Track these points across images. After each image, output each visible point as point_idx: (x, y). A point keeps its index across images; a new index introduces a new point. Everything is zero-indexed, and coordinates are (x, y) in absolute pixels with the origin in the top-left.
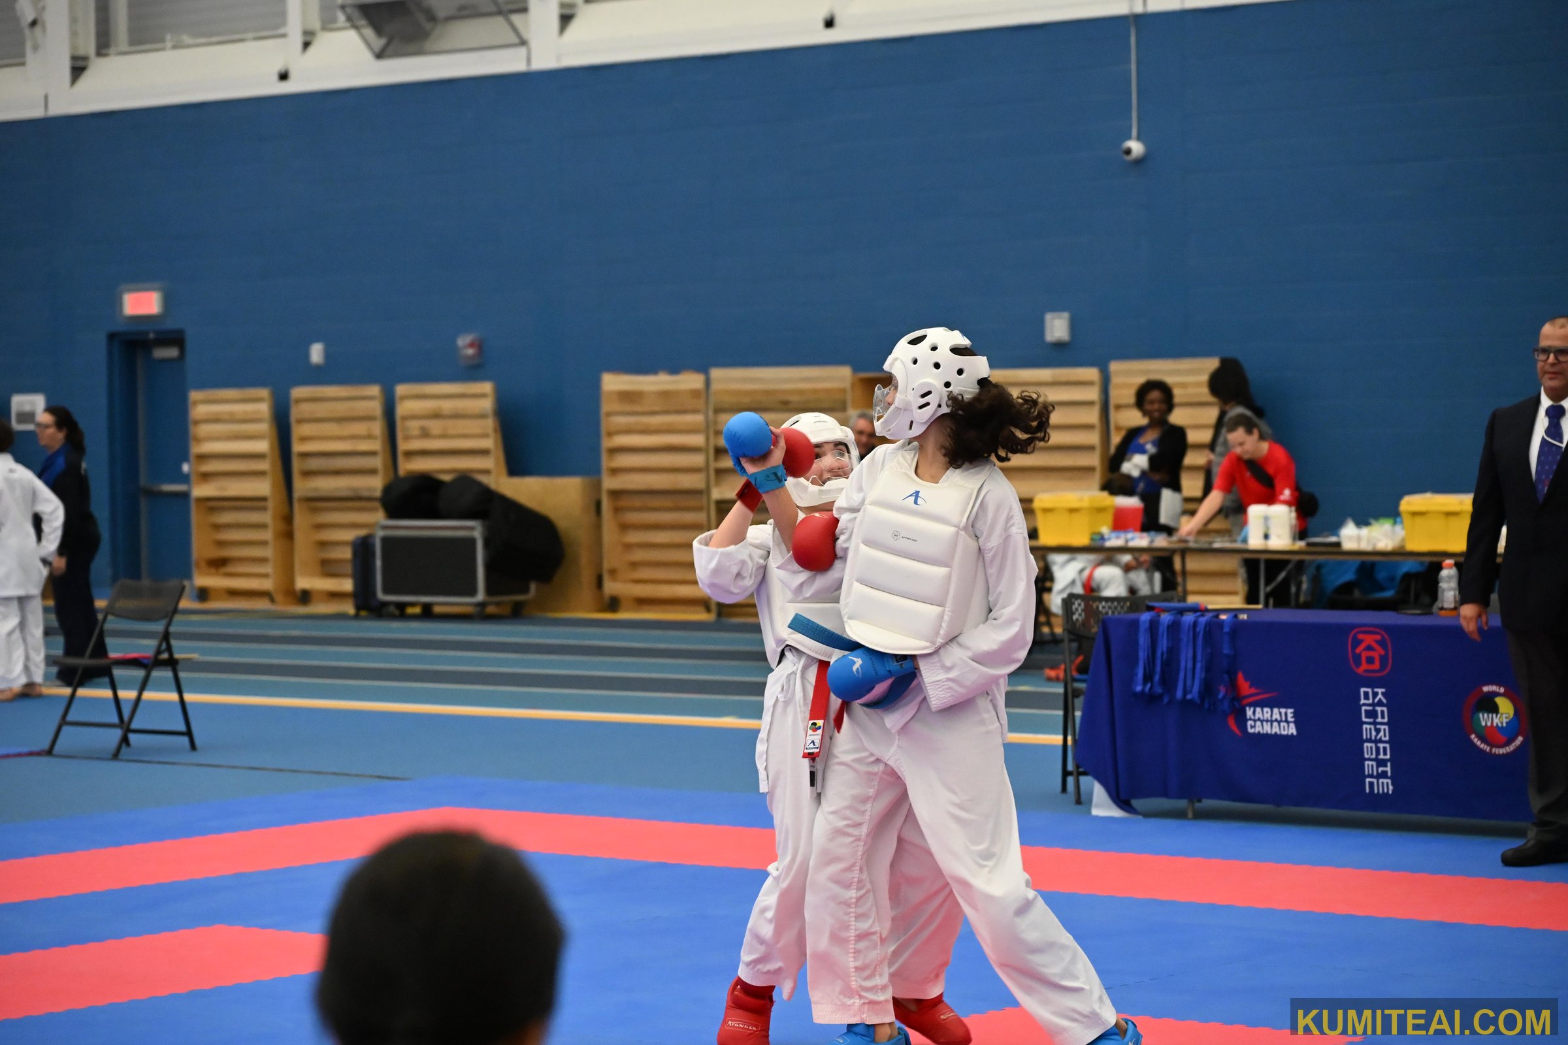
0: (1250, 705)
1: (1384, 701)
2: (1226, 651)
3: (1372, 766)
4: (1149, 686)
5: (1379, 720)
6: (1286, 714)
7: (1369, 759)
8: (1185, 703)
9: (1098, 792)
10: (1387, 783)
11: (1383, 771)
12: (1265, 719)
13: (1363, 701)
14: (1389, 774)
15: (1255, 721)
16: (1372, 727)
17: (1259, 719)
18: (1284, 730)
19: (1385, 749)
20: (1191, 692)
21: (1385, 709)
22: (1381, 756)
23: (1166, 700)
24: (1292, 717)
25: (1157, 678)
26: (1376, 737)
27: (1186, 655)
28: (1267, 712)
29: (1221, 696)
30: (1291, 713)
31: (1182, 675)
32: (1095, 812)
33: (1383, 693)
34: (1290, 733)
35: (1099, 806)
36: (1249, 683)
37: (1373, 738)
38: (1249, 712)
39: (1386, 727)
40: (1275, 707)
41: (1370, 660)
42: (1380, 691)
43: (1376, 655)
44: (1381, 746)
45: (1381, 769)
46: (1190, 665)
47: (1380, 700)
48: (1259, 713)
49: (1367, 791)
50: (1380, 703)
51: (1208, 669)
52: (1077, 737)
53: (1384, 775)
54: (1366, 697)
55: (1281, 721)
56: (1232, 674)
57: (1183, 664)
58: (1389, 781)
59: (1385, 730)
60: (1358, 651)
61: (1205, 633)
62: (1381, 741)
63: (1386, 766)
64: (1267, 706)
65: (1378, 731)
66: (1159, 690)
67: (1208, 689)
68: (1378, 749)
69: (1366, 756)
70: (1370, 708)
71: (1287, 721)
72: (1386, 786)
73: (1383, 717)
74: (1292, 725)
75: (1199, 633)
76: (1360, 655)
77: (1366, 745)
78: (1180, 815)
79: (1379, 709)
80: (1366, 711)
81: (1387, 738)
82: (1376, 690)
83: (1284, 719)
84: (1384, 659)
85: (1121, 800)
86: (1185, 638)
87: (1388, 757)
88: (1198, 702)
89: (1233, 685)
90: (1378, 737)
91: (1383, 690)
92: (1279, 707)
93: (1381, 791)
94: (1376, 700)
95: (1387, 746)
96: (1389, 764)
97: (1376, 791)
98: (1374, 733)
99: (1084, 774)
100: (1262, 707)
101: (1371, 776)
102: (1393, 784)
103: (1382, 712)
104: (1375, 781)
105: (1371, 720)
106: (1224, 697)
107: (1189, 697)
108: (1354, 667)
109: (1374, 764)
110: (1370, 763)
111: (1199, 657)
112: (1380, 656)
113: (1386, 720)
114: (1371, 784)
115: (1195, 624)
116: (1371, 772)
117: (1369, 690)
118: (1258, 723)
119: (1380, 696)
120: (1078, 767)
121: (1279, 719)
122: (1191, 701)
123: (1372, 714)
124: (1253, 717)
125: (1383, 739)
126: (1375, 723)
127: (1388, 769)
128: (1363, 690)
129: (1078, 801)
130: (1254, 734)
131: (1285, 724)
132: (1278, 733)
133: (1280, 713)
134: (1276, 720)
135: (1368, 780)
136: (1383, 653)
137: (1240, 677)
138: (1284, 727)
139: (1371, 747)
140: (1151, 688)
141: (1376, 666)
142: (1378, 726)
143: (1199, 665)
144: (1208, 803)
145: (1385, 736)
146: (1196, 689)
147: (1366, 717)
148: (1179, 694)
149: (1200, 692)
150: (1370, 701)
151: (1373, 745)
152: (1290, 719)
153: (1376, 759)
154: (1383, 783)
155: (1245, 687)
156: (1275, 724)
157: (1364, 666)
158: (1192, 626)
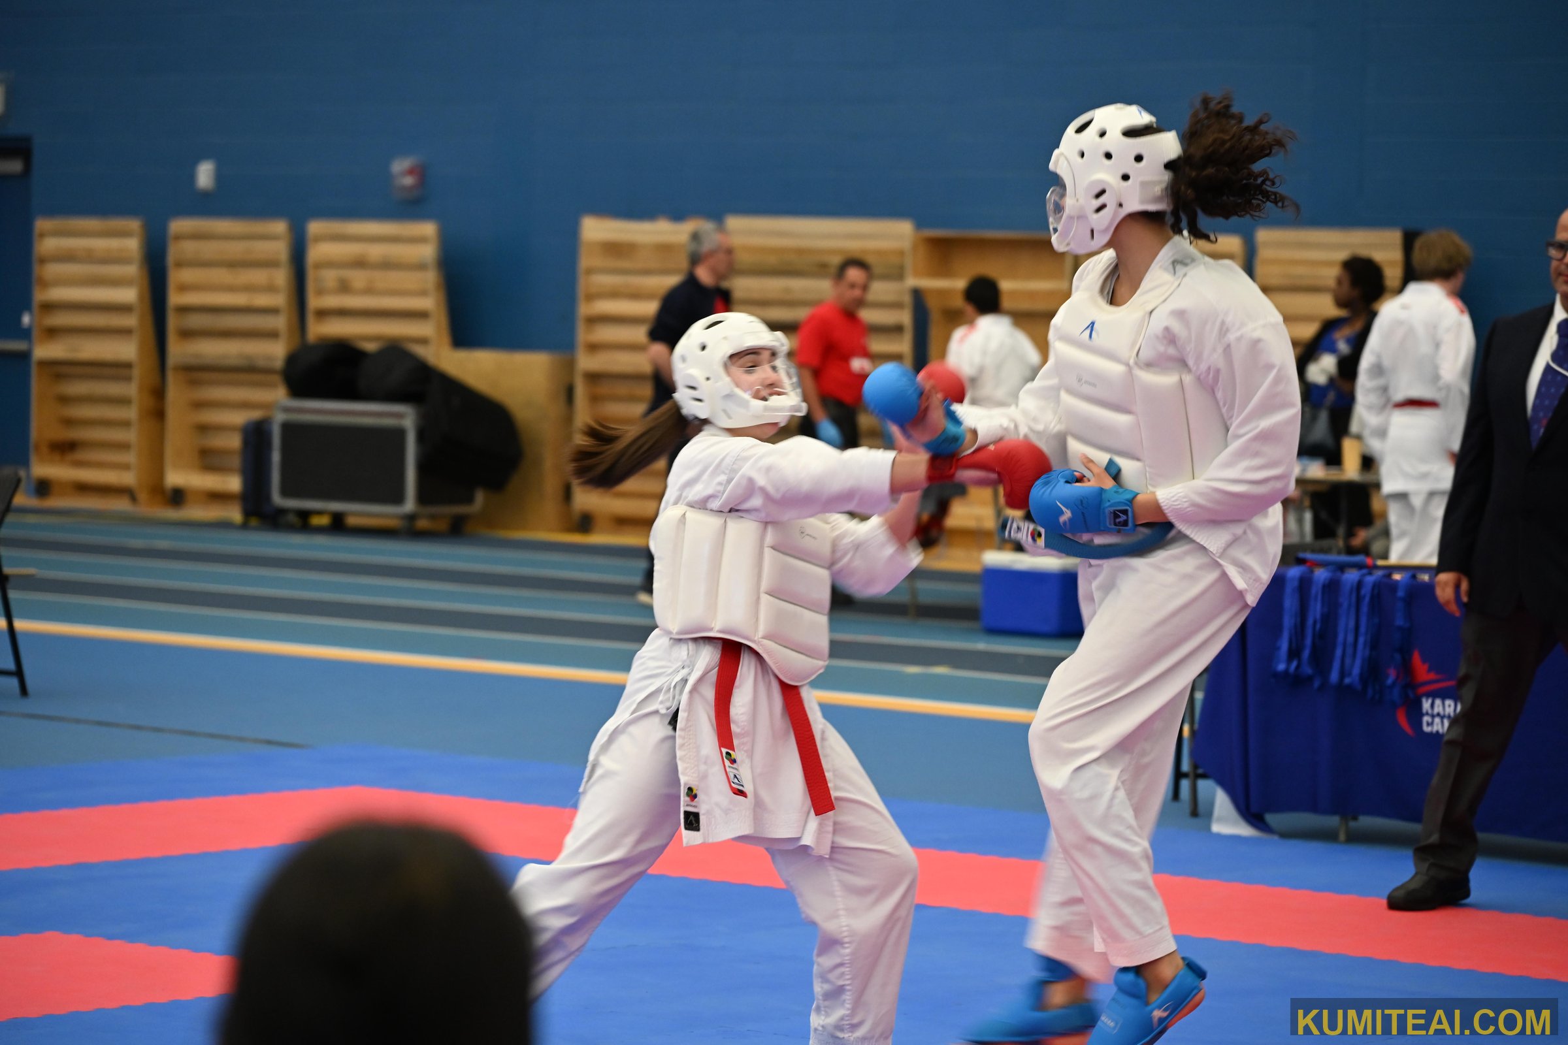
0: (1428, 695)
2: (1399, 621)
4: (1294, 664)
8: (1341, 688)
9: (1221, 801)
12: (1447, 713)
15: (1433, 716)
17: (1438, 715)
20: (1350, 674)
23: (1317, 684)
25: (1306, 654)
27: (1345, 623)
28: (1449, 706)
29: (1390, 681)
31: (1339, 652)
32: (1216, 828)
35: (1221, 820)
36: (1426, 666)
38: (1426, 705)
46: (1350, 639)
48: (1439, 706)
51: (1374, 644)
52: (1196, 726)
56: (1405, 651)
57: (1340, 638)
61: (1372, 597)
64: (1450, 697)
66: (1308, 670)
67: (1373, 671)
75: (1365, 596)
78: (1328, 836)
85: (1251, 813)
86: (1345, 601)
88: (1359, 687)
89: (1407, 669)
99: (1204, 776)
100: (1443, 699)
106: (1394, 683)
107: (1347, 681)
111: (1363, 629)
115: (1360, 584)
118: (1437, 720)
120: (1195, 766)
122: (1349, 687)
124: (1430, 711)
129: (1195, 813)
130: (1431, 734)
137: (1416, 658)
140: (1298, 667)
143: (1361, 640)
144: (1367, 822)
146: (1356, 671)
148: (1334, 676)
149: (1361, 675)
155: (1422, 671)
158: (1355, 584)
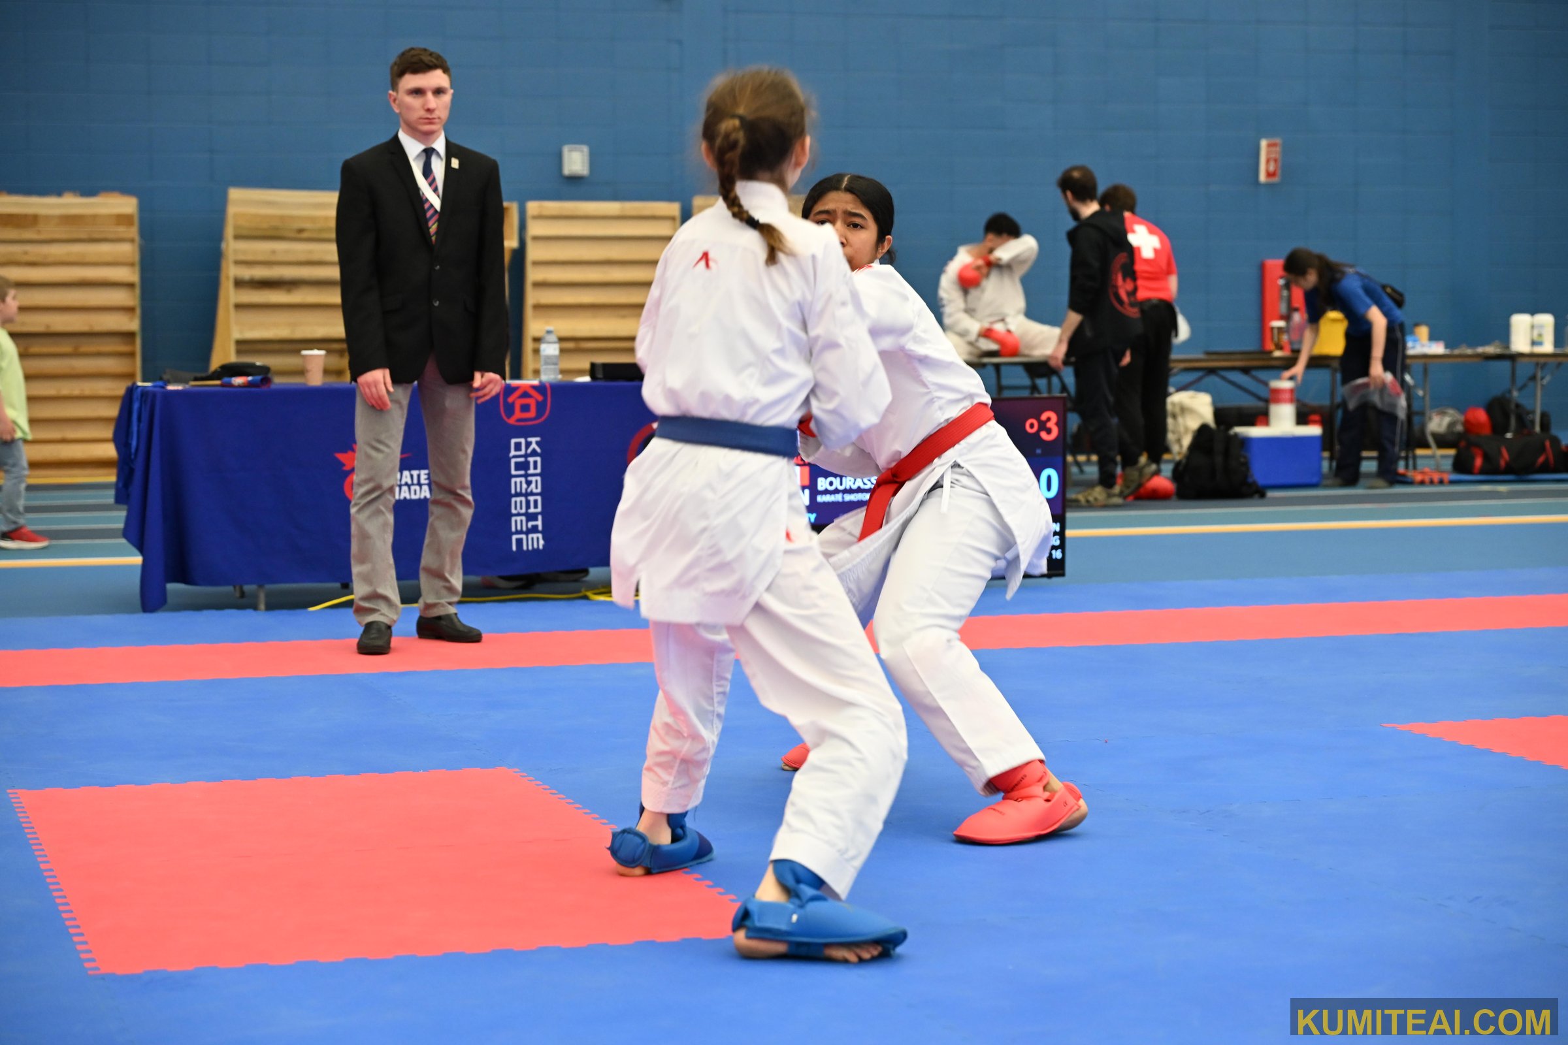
1: (539, 450)
3: (521, 521)
5: (531, 471)
6: (419, 476)
7: (519, 514)
10: (538, 539)
11: (533, 526)
13: (513, 453)
14: (540, 528)
16: (523, 479)
18: (415, 494)
19: (536, 502)
21: (538, 459)
22: (532, 510)
24: (426, 479)
26: (526, 490)
30: (425, 474)
33: (537, 443)
34: (422, 497)
37: (524, 491)
39: (539, 478)
40: (406, 469)
41: (525, 408)
42: (533, 440)
43: (532, 402)
44: (532, 498)
45: (530, 524)
47: (534, 450)
49: (514, 548)
50: (534, 453)
53: (534, 529)
54: (518, 447)
55: (413, 484)
58: (540, 536)
59: (537, 481)
60: (510, 400)
62: (532, 494)
63: (536, 519)
65: (529, 483)
68: (528, 503)
69: (514, 511)
70: (522, 459)
71: (419, 484)
72: (536, 541)
73: (535, 468)
74: (425, 488)
76: (512, 405)
77: (513, 500)
79: (531, 460)
80: (516, 464)
81: (539, 490)
82: (530, 439)
83: (415, 481)
84: (541, 407)
87: (539, 509)
90: (529, 490)
91: (538, 439)
92: (410, 469)
93: (530, 548)
94: (529, 451)
95: (539, 498)
96: (540, 517)
97: (525, 548)
98: (524, 486)
101: (517, 532)
102: (544, 539)
103: (535, 463)
104: (524, 536)
105: (522, 472)
108: (505, 417)
109: (524, 518)
110: (519, 518)
112: (537, 402)
113: (539, 471)
114: (519, 541)
116: (519, 528)
117: (522, 441)
119: (534, 446)
121: (410, 482)
123: (523, 466)
125: (535, 491)
126: (526, 476)
127: (539, 523)
128: (513, 441)
131: (417, 488)
132: (408, 497)
133: (412, 476)
134: (406, 484)
135: (514, 537)
136: (540, 398)
138: (415, 491)
139: (521, 502)
141: (532, 413)
142: (530, 478)
145: (537, 488)
147: (516, 469)
150: (523, 452)
151: (523, 499)
152: (423, 481)
153: (527, 515)
154: (533, 539)
156: (405, 488)
157: (518, 414)
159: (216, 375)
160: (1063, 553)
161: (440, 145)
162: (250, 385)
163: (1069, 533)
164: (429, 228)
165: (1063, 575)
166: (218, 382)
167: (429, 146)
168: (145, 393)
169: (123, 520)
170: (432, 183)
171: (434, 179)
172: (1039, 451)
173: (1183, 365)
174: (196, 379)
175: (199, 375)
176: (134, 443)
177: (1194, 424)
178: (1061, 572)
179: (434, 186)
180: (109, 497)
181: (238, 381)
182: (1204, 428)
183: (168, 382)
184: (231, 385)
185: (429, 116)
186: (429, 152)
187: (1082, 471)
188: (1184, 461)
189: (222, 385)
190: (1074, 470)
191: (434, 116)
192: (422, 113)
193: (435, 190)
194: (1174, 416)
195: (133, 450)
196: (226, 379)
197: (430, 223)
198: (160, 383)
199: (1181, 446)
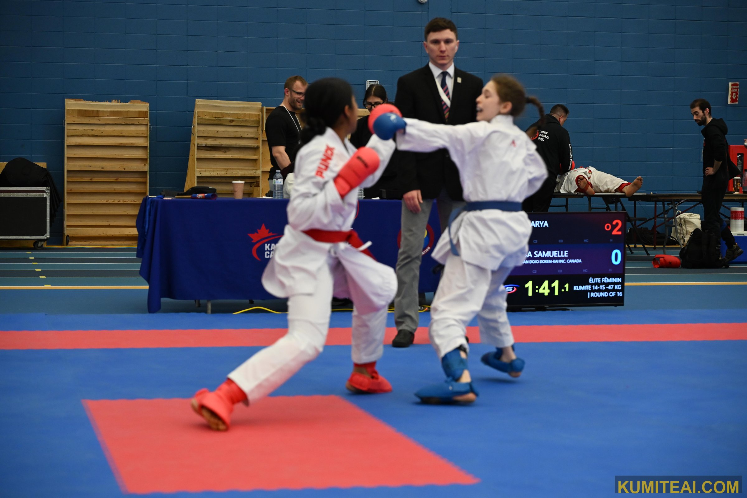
0: (268, 243)
38: (267, 247)
48: (273, 247)
159: (188, 193)
160: (623, 293)
161: (451, 70)
162: (205, 198)
163: (626, 284)
164: (444, 115)
165: (623, 305)
166: (190, 196)
167: (444, 71)
168: (153, 200)
169: (140, 266)
170: (446, 91)
171: (447, 89)
172: (611, 240)
173: (686, 198)
174: (178, 195)
175: (180, 193)
176: (147, 227)
177: (691, 229)
178: (622, 303)
179: (447, 92)
180: (133, 255)
181: (200, 196)
182: (696, 230)
183: (164, 196)
184: (197, 198)
185: (442, 55)
186: (444, 74)
187: (632, 253)
188: (686, 248)
189: (191, 198)
190: (628, 252)
191: (445, 55)
192: (438, 53)
193: (448, 95)
194: (681, 225)
195: (146, 230)
196: (194, 195)
197: (445, 112)
198: (160, 196)
199: (684, 241)
